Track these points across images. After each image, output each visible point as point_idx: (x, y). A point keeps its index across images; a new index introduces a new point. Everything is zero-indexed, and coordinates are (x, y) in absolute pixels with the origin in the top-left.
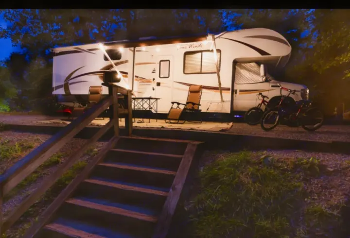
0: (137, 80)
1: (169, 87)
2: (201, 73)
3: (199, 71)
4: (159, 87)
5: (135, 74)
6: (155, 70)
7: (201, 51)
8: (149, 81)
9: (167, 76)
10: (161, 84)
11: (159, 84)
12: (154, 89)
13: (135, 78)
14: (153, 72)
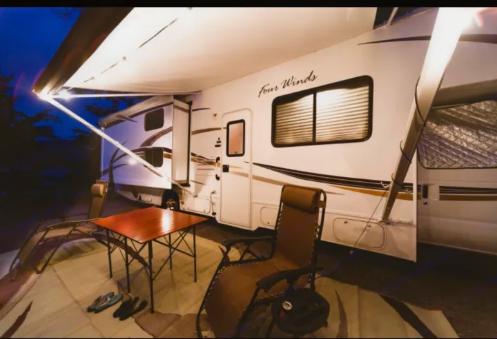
0: (193, 160)
1: (246, 175)
2: (314, 142)
3: (310, 139)
4: (226, 174)
5: (191, 151)
6: (220, 142)
7: (314, 91)
8: (211, 163)
9: (242, 153)
10: (230, 169)
11: (226, 169)
12: (218, 178)
13: (191, 157)
14: (217, 146)
